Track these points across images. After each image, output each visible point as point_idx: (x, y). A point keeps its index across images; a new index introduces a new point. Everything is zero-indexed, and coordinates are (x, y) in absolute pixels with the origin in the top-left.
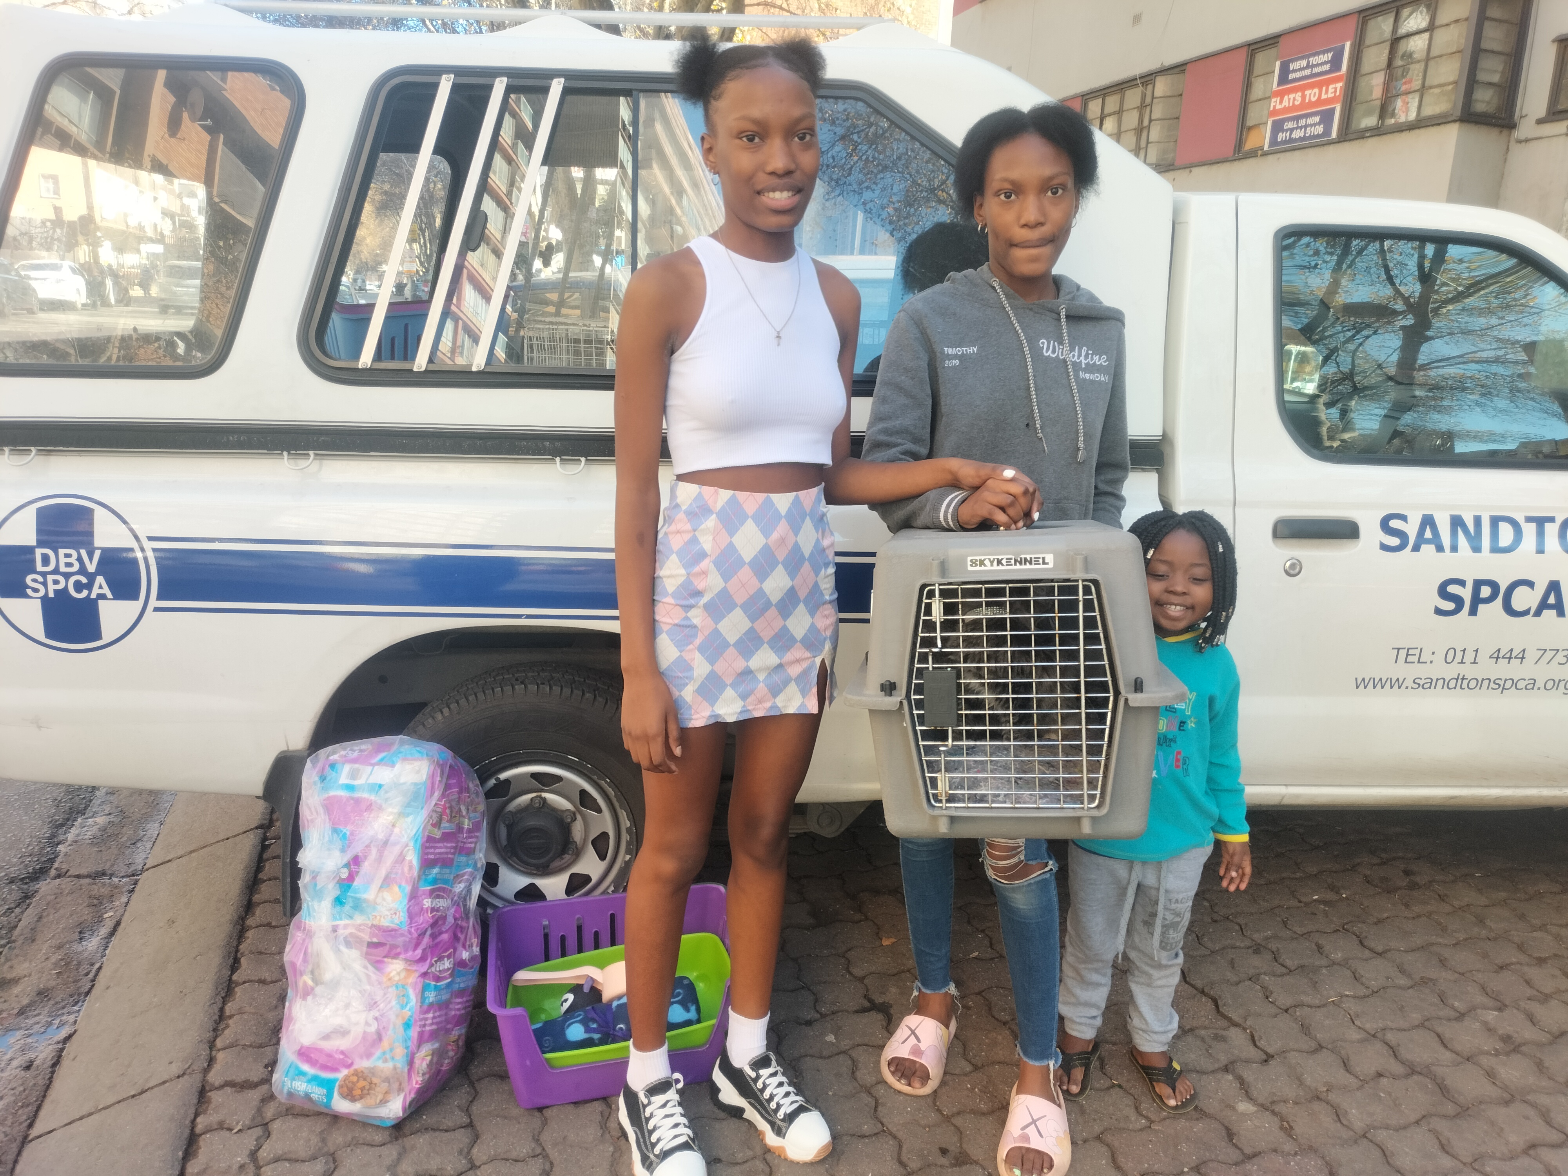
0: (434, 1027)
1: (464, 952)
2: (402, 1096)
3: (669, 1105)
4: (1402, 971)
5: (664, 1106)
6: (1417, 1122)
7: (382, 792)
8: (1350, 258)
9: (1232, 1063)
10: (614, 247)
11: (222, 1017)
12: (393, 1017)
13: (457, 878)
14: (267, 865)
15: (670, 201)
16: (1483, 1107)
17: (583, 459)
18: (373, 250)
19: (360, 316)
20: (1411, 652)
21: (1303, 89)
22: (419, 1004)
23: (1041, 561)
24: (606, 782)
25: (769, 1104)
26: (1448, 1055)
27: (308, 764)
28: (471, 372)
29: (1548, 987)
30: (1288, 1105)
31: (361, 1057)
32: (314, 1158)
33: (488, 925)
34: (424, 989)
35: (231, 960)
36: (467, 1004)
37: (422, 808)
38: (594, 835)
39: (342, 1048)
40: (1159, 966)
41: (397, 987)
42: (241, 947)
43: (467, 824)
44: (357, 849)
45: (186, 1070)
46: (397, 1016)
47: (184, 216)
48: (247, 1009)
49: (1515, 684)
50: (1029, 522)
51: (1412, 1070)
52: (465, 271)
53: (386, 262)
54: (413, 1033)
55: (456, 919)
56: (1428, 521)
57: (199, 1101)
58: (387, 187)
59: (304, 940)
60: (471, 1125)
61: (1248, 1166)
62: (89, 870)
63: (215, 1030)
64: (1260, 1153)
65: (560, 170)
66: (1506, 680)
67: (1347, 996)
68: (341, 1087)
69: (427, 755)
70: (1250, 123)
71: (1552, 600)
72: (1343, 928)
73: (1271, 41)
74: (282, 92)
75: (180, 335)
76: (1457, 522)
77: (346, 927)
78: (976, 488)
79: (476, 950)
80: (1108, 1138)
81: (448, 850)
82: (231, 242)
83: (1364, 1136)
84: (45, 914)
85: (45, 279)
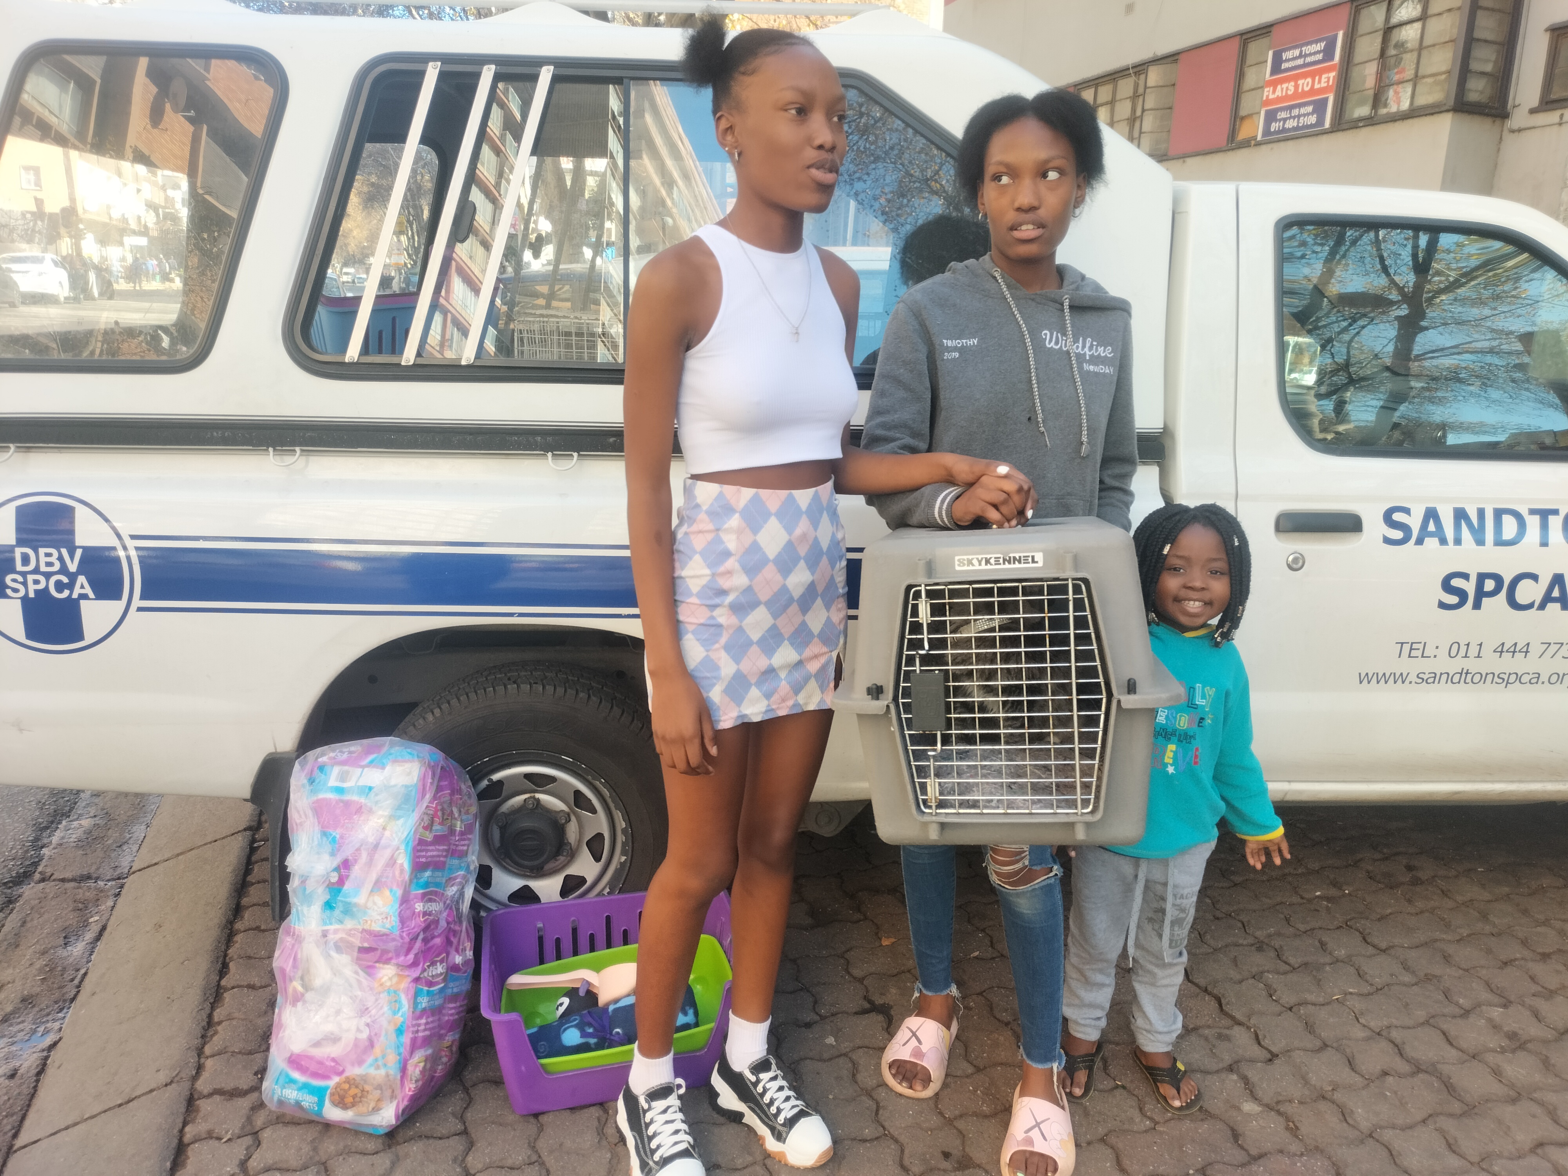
0: (427, 1033)
1: (457, 957)
2: (395, 1103)
3: (670, 1110)
4: (1406, 968)
5: (665, 1111)
6: (1424, 1121)
7: (372, 794)
8: (1343, 248)
9: (1237, 1062)
10: (604, 239)
11: (210, 1023)
12: (385, 1023)
13: (450, 881)
14: (256, 868)
15: (659, 191)
16: (1489, 1105)
17: (575, 454)
18: (360, 243)
19: (346, 309)
20: (1414, 646)
21: (1296, 78)
22: (411, 1010)
23: (1030, 559)
24: (601, 783)
25: (769, 1109)
26: (1454, 1052)
27: (297, 766)
28: (460, 366)
29: (1553, 982)
30: (1294, 1105)
31: (353, 1065)
32: (305, 1167)
33: (481, 928)
34: (416, 996)
35: (219, 965)
36: (461, 1009)
37: (413, 811)
38: (588, 836)
39: (333, 1056)
40: (1164, 966)
41: (389, 992)
42: (230, 951)
43: (459, 826)
44: (347, 852)
45: (174, 1078)
46: (389, 1022)
47: (169, 208)
48: (236, 1015)
49: (1519, 678)
50: (1023, 520)
51: (1418, 1069)
52: (454, 263)
53: (373, 254)
54: (406, 1039)
55: (448, 923)
56: (1431, 514)
57: (187, 1109)
58: (373, 179)
59: (293, 946)
60: (465, 1132)
61: (1254, 1168)
62: (74, 873)
63: (203, 1037)
64: (1266, 1154)
65: (549, 160)
66: (1510, 674)
67: (1351, 993)
68: (332, 1095)
69: (418, 757)
70: (1243, 112)
71: (1556, 593)
72: (1347, 925)
73: (1264, 31)
74: (265, 81)
75: (164, 329)
76: (1460, 515)
77: (336, 931)
78: (970, 485)
79: (469, 954)
80: (1113, 1140)
81: (440, 853)
82: (216, 234)
83: (1371, 1136)
84: (28, 919)
85: (26, 272)
